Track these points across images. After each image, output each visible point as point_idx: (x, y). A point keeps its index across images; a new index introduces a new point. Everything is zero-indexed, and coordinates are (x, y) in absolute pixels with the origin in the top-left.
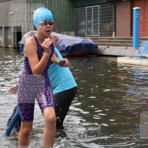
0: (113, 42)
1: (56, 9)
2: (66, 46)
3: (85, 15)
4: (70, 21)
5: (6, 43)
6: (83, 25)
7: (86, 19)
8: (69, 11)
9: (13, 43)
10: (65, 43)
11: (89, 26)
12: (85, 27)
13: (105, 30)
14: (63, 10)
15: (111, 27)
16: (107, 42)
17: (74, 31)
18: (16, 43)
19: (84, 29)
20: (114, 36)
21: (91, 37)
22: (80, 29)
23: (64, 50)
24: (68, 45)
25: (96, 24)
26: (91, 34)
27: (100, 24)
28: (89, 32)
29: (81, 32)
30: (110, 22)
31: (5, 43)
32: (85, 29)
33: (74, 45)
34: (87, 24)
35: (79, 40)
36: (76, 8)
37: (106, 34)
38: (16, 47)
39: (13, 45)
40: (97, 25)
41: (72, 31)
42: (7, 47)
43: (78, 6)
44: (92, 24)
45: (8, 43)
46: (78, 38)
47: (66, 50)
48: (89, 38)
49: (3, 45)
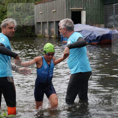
1: (89, 7)
2: (97, 36)
3: (113, 11)
4: (100, 16)
5: (50, 34)
6: (111, 19)
7: (114, 14)
8: (100, 8)
9: (55, 34)
10: (96, 33)
12: (113, 20)
14: (95, 7)
17: (104, 24)
18: (57, 34)
19: (112, 22)
22: (109, 22)
23: (95, 39)
24: (98, 35)
28: (116, 25)
29: (110, 25)
31: (49, 34)
32: (113, 22)
33: (103, 35)
34: (115, 18)
35: (107, 31)
36: (106, 5)
38: (58, 38)
39: (55, 36)
41: (102, 24)
42: (50, 38)
43: (107, 4)
45: (51, 34)
46: (107, 30)
47: (96, 39)
48: (116, 30)
49: (47, 36)
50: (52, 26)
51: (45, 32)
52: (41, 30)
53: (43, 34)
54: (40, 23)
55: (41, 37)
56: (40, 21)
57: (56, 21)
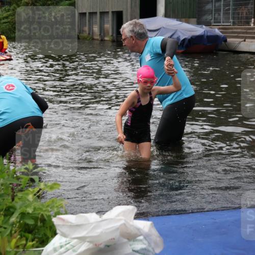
0: (251, 33)
2: (182, 38)
4: (190, 5)
5: (102, 34)
6: (209, 9)
9: (110, 34)
10: (180, 34)
11: (218, 10)
12: (212, 11)
13: (240, 16)
15: (249, 12)
16: (243, 33)
17: (196, 18)
18: (115, 35)
19: (209, 15)
20: (252, 25)
21: (220, 27)
22: (204, 15)
23: (179, 44)
24: (184, 38)
25: (227, 8)
26: (220, 22)
27: (233, 7)
28: (217, 19)
30: (248, 5)
31: (100, 35)
32: (211, 15)
33: (191, 38)
34: (215, 7)
35: (199, 30)
37: (241, 22)
38: (116, 40)
39: (111, 38)
40: (229, 9)
41: (193, 18)
42: (102, 40)
44: (222, 8)
46: (203, 28)
47: (181, 44)
48: (217, 28)
49: (97, 37)
50: (106, 19)
51: (93, 30)
52: (86, 26)
53: (89, 34)
54: (85, 14)
55: (86, 39)
56: (84, 11)
57: (114, 10)
